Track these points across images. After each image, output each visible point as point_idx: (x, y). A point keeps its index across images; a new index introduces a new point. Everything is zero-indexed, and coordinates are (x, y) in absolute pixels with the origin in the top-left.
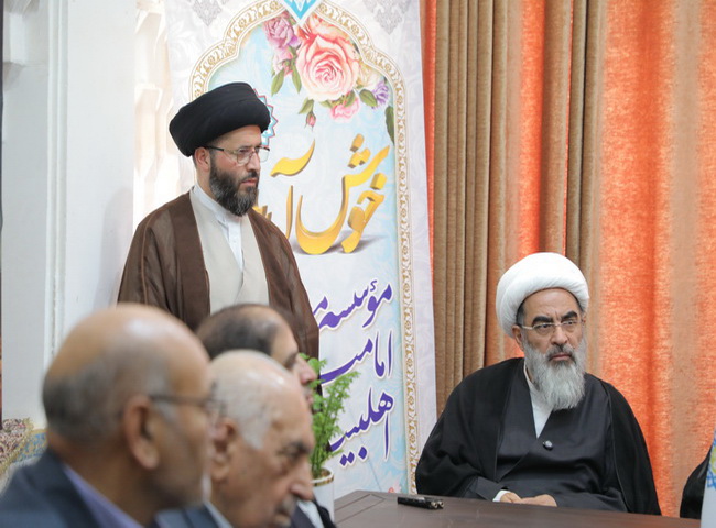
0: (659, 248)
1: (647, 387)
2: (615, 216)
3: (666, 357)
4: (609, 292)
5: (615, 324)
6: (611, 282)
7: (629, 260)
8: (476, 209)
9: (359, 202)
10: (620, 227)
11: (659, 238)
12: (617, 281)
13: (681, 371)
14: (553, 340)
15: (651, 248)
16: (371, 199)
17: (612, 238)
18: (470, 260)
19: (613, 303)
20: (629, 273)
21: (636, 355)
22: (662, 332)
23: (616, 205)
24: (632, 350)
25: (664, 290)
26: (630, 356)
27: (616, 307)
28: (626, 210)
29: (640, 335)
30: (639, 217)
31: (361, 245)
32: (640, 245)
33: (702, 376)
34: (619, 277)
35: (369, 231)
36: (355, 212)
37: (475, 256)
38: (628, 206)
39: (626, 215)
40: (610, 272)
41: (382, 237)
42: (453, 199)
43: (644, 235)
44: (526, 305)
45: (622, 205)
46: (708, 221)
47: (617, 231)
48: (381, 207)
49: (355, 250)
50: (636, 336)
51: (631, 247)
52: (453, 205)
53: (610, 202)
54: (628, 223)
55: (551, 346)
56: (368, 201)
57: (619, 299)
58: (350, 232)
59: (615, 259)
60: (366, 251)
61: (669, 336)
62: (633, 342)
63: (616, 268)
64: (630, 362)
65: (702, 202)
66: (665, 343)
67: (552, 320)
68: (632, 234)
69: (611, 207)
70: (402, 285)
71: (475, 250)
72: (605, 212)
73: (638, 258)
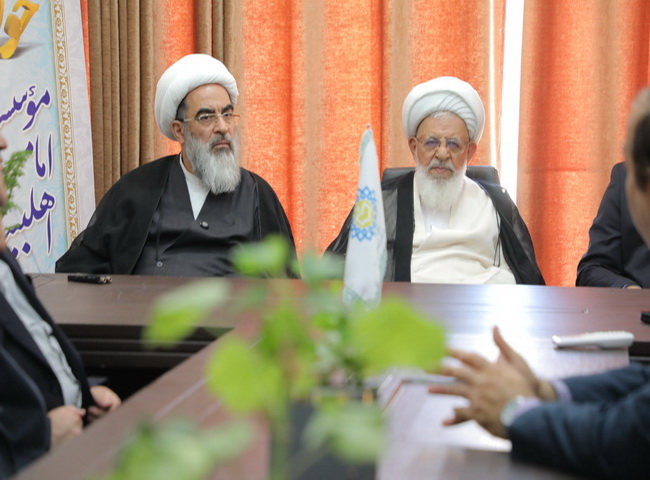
0: (295, 55)
1: (286, 180)
2: (255, 26)
3: (301, 152)
4: (252, 96)
5: (258, 125)
6: (253, 87)
7: (268, 66)
8: (128, 19)
9: (15, 10)
10: (260, 37)
11: (295, 46)
12: (258, 86)
13: (313, 164)
14: (217, 129)
15: (289, 54)
16: (26, 8)
17: (252, 46)
18: (125, 68)
19: (255, 106)
20: (269, 78)
21: (277, 152)
22: (298, 131)
23: (255, 16)
24: (273, 147)
25: (300, 92)
26: (271, 153)
27: (257, 109)
28: (265, 21)
29: (280, 134)
30: (277, 26)
31: (18, 52)
32: (279, 52)
33: (332, 168)
34: (259, 82)
35: (26, 38)
36: (11, 19)
37: (129, 63)
38: (267, 17)
39: (265, 25)
40: (252, 78)
41: (38, 45)
42: (106, 9)
43: (282, 43)
44: (188, 101)
45: (260, 17)
46: (336, 29)
47: (257, 40)
48: (36, 15)
49: (13, 57)
50: (276, 134)
51: (270, 54)
52: (107, 15)
53: (250, 13)
54: (267, 32)
55: (213, 135)
56: (23, 9)
57: (261, 102)
58: (7, 39)
59: (256, 65)
60: (23, 57)
61: (304, 133)
62: (274, 140)
63: (257, 74)
64: (271, 159)
65: (330, 12)
66: (300, 140)
67: (214, 112)
68: (271, 43)
69: (251, 18)
70: (59, 91)
71: (128, 57)
72: (247, 23)
73: (277, 65)
